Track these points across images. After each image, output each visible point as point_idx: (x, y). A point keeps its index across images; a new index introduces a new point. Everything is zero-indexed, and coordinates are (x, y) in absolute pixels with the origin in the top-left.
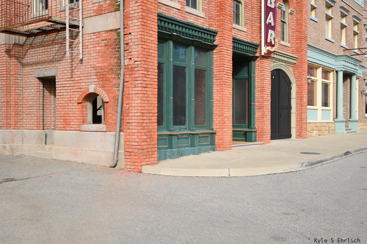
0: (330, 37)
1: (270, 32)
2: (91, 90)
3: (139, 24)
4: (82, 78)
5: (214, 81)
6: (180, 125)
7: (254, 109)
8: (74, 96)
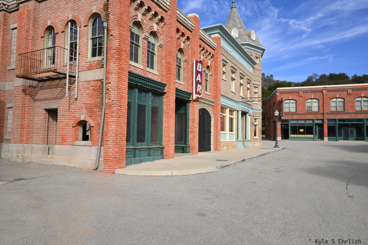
0: (234, 91)
1: (199, 86)
2: (82, 119)
3: (116, 77)
4: (76, 110)
5: (164, 115)
6: (141, 142)
7: (188, 133)
8: (70, 122)
